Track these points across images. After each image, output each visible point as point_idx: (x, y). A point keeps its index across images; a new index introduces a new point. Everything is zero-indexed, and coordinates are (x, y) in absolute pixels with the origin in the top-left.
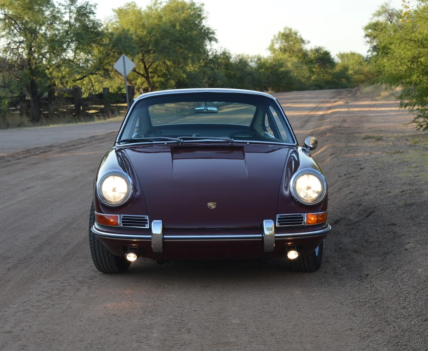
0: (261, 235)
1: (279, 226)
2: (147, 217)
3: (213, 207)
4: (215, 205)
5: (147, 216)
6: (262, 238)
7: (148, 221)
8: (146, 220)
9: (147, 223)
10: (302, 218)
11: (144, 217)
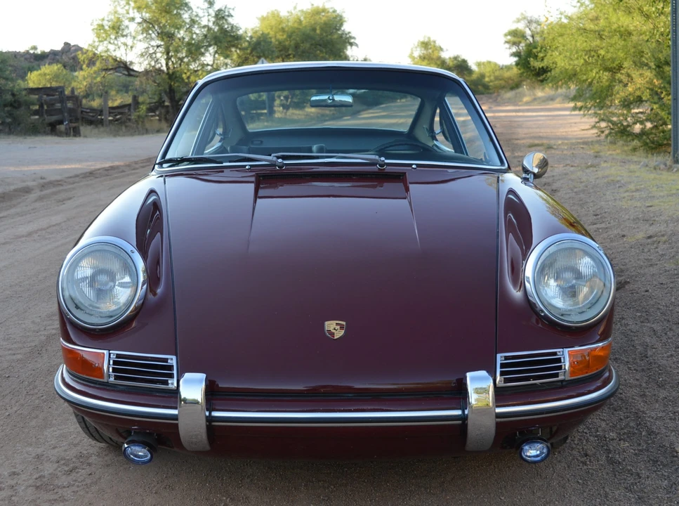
0: (458, 412)
1: (503, 385)
2: (173, 360)
3: (339, 334)
4: (342, 328)
5: (174, 357)
6: (464, 418)
7: (175, 372)
8: (171, 368)
9: (171, 376)
10: (559, 360)
11: (166, 360)
